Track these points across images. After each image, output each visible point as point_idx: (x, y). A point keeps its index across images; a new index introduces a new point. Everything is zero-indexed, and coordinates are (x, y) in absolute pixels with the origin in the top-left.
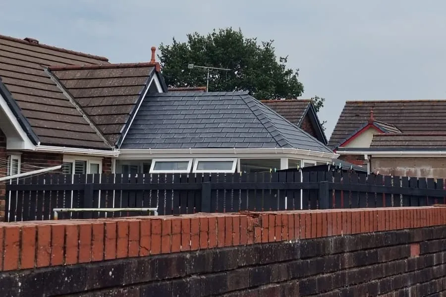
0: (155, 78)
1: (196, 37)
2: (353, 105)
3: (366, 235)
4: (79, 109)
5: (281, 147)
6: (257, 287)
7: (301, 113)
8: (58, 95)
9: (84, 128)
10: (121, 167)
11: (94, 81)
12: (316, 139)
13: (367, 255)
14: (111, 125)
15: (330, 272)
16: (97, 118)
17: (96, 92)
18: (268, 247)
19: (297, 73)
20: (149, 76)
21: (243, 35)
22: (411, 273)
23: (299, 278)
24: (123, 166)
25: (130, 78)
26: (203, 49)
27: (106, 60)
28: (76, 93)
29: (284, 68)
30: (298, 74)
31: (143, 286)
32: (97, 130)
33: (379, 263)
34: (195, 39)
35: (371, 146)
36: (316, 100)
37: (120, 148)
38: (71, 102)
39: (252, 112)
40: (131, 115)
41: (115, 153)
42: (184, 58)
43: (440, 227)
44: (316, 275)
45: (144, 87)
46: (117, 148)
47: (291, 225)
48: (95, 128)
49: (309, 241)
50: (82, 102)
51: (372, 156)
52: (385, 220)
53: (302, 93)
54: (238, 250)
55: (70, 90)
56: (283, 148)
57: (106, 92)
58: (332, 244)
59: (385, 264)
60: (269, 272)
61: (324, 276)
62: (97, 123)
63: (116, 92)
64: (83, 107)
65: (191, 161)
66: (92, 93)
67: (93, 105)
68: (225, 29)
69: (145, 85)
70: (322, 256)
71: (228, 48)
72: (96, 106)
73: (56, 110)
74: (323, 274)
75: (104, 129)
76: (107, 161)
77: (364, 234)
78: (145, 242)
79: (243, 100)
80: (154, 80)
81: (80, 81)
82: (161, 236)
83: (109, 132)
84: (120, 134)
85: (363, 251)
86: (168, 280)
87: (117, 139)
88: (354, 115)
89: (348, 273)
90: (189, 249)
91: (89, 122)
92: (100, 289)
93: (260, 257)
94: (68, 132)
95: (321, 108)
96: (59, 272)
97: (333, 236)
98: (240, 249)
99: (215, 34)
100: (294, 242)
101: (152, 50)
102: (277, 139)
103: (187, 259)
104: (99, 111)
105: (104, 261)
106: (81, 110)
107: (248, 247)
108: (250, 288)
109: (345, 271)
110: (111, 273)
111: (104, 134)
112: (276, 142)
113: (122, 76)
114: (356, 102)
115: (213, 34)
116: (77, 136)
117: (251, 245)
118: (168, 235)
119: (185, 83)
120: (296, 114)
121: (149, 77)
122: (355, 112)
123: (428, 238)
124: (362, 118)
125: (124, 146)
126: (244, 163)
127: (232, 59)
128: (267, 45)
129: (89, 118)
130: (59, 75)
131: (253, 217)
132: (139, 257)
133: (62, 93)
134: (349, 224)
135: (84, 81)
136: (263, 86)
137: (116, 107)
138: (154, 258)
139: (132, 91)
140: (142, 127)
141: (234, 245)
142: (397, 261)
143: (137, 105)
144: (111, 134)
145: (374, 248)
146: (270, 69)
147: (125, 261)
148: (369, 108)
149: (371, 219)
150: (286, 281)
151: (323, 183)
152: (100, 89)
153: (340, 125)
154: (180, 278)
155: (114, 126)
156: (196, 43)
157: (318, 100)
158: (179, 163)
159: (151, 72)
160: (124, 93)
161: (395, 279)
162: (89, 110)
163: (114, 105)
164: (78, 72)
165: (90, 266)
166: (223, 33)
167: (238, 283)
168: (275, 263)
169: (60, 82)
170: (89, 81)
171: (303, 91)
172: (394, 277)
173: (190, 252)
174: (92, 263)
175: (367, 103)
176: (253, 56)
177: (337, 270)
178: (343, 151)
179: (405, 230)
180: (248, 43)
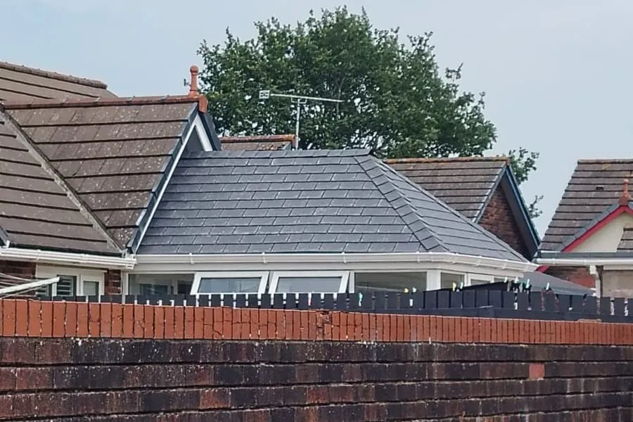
0: (197, 123)
1: (273, 27)
2: (591, 167)
3: (463, 345)
4: (59, 182)
5: (427, 250)
6: (327, 383)
7: (486, 185)
8: (19, 156)
9: (69, 217)
10: (139, 287)
11: (85, 128)
12: (494, 237)
13: (464, 368)
14: (120, 212)
15: (414, 381)
16: (92, 198)
17: (91, 150)
18: (339, 345)
19: (481, 102)
20: (187, 121)
21: (370, 23)
22: (530, 397)
23: (375, 382)
24: (141, 285)
25: (151, 124)
26: (289, 52)
27: (104, 87)
28: (52, 151)
29: (455, 91)
30: (483, 103)
31: (217, 366)
32: (93, 221)
33: (481, 380)
34: (271, 31)
35: (618, 249)
36: (521, 156)
37: (137, 253)
38: (45, 168)
39: (377, 186)
40: (154, 193)
41: (128, 261)
42: (251, 71)
43: (578, 347)
44: (397, 381)
45: (178, 140)
46: (131, 252)
47: (366, 325)
48: (91, 216)
49: (387, 344)
50: (65, 168)
51: (604, 269)
52: (491, 330)
53: (493, 142)
54: (306, 344)
55: (40, 146)
56: (431, 253)
57: (108, 150)
58: (417, 351)
59: (490, 381)
60: (340, 370)
61: (407, 383)
62: (94, 207)
63: (127, 149)
64: (67, 178)
65: (265, 276)
66: (82, 153)
67: (85, 174)
68: (333, 11)
69: (180, 137)
70: (403, 362)
71: (341, 50)
72: (91, 176)
73: (18, 182)
74: (405, 381)
75: (106, 218)
76: (113, 276)
77: (460, 344)
78: (218, 327)
79: (359, 164)
80: (195, 126)
81: (60, 128)
82: (232, 323)
83: (114, 224)
84: (135, 227)
85: (458, 363)
86: (238, 363)
87: (130, 236)
88: (593, 188)
89: (437, 384)
90: (257, 338)
91: (79, 205)
92: (181, 363)
93: (330, 355)
94: (43, 223)
95: (531, 173)
96: (150, 344)
97: (417, 342)
98: (308, 343)
99: (314, 20)
100: (369, 343)
101: (191, 71)
102: (421, 236)
103: (256, 347)
104: (96, 185)
105: (184, 339)
106: (63, 182)
107: (318, 343)
108: (319, 383)
109: (433, 382)
110: (190, 350)
111: (106, 228)
112: (419, 242)
113: (136, 120)
114: (598, 163)
115: (309, 22)
116: (58, 230)
117: (320, 341)
118: (238, 322)
119: (254, 122)
120: (478, 186)
121: (186, 123)
122: (594, 181)
123: (558, 359)
124: (609, 195)
125: (143, 249)
126: (361, 279)
127: (350, 71)
128: (420, 41)
129: (79, 199)
130: (20, 117)
131: (323, 314)
132: (213, 340)
133: (27, 151)
134: (439, 331)
135: (67, 130)
136: (414, 128)
137: (127, 177)
138: (226, 342)
139: (157, 148)
140: (174, 215)
141: (303, 339)
142: (508, 381)
143: (165, 174)
144: (120, 227)
145: (474, 362)
146: (426, 92)
147: (201, 341)
148: (622, 174)
149: (471, 328)
150: (360, 382)
151: (485, 308)
152: (96, 144)
153: (565, 208)
154: (250, 363)
155: (124, 212)
156: (274, 40)
157: (526, 156)
158: (243, 282)
159: (191, 112)
160: (141, 152)
161: (504, 401)
162: (77, 183)
163: (122, 175)
164: (55, 112)
165: (173, 342)
166: (329, 18)
167: (306, 376)
168: (347, 362)
169: (22, 131)
170: (75, 128)
171: (494, 139)
172: (504, 398)
173: (258, 341)
174: (175, 339)
175: (619, 163)
176: (392, 66)
177: (423, 380)
178: (551, 258)
179: (521, 345)
180: (381, 39)
